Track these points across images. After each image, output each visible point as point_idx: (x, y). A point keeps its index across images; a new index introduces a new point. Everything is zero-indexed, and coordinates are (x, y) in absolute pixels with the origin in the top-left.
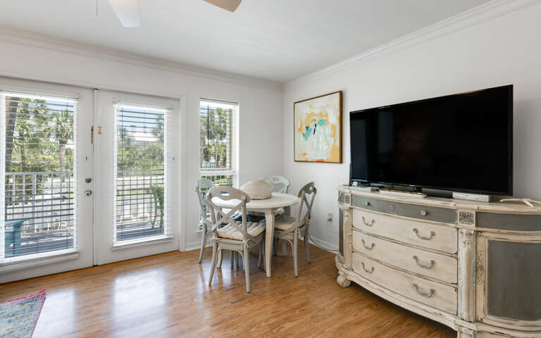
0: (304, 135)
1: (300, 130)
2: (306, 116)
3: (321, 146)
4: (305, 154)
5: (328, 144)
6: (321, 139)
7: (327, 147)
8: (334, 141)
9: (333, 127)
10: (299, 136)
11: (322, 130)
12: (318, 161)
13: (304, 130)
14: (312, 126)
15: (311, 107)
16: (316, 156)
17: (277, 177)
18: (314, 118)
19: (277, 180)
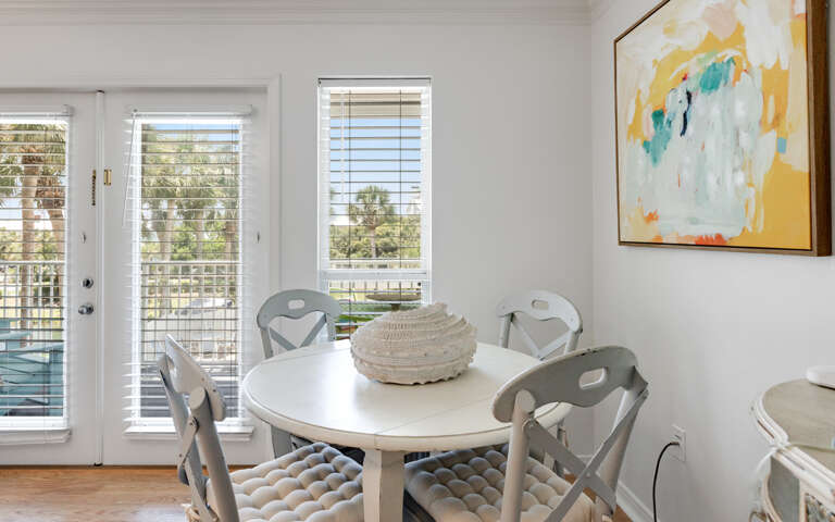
0: (646, 144)
1: (634, 130)
2: (653, 72)
3: (712, 180)
4: (651, 217)
5: (747, 166)
6: (711, 146)
7: (740, 178)
8: (781, 146)
9: (774, 80)
10: (633, 153)
11: (715, 112)
12: (704, 245)
13: (648, 128)
14: (675, 105)
15: (668, 31)
16: (694, 221)
17: (544, 296)
18: (681, 67)
19: (545, 305)
